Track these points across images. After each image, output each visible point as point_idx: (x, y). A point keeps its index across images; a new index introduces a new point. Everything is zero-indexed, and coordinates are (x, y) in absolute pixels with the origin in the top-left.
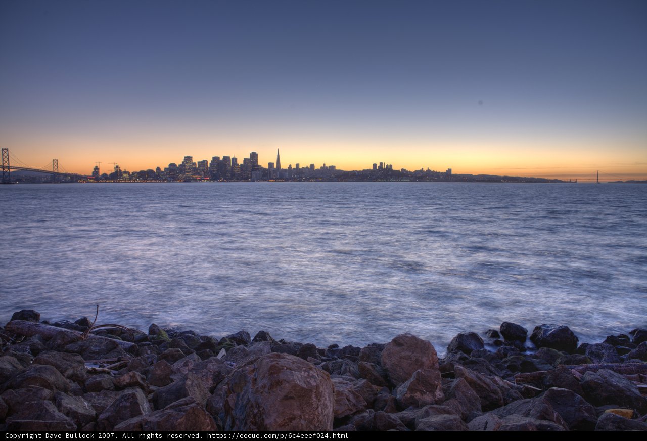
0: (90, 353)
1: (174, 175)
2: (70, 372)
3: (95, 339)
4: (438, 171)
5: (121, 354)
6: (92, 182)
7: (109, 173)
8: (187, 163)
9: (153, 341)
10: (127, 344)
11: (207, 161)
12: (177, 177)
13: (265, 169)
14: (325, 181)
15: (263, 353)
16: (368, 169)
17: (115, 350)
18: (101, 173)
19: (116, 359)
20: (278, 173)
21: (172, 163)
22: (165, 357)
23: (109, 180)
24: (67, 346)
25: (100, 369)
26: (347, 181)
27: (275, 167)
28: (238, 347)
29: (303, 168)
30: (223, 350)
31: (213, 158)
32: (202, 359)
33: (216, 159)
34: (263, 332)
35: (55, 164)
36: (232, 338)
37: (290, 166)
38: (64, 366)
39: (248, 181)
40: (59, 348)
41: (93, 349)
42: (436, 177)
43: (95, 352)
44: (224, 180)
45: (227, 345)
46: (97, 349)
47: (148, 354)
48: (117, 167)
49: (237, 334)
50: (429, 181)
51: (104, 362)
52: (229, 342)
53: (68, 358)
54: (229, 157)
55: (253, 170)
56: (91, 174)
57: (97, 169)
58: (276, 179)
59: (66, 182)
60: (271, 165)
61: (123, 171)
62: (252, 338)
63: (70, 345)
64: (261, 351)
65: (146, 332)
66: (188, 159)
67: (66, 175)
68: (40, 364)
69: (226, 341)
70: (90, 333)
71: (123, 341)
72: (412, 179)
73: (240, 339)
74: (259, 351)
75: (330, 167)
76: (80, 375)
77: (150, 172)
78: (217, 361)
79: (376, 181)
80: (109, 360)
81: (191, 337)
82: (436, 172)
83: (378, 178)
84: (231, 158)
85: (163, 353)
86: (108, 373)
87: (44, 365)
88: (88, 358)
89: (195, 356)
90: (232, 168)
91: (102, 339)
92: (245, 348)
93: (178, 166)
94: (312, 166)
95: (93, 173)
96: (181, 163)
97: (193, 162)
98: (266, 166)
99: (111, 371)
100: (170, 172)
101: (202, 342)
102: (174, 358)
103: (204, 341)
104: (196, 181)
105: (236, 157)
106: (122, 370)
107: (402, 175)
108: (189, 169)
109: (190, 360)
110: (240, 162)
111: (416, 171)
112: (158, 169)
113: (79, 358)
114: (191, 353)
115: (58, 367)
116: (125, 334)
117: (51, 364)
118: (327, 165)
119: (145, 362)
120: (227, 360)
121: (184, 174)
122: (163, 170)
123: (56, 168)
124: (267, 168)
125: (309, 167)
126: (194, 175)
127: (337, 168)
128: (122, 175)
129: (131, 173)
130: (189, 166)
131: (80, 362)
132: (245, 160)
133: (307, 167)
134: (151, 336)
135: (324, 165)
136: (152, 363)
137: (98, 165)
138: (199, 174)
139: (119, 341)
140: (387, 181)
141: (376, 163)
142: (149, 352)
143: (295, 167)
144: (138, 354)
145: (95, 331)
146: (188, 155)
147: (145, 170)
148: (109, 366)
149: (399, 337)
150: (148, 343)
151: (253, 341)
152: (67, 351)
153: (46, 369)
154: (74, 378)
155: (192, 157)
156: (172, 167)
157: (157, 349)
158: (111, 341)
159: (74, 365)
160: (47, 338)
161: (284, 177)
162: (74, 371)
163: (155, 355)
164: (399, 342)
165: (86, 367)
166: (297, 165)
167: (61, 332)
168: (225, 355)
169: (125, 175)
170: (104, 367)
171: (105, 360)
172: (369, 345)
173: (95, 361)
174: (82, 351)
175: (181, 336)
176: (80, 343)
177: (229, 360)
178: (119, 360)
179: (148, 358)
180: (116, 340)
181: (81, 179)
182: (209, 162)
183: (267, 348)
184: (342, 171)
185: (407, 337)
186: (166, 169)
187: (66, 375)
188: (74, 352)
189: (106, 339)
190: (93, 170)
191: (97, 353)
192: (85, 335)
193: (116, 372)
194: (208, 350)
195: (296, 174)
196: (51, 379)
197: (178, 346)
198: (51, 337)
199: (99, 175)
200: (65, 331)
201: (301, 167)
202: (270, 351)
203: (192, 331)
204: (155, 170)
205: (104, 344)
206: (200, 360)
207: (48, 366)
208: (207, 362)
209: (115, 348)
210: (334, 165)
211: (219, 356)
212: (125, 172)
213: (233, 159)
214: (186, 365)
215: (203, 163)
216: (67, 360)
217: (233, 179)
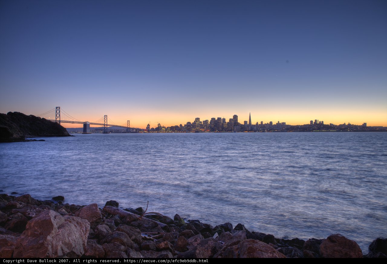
0: (144, 228)
1: (190, 128)
2: (134, 237)
3: (146, 220)
4: (356, 125)
5: (160, 230)
6: (146, 133)
7: (155, 128)
8: (197, 122)
9: (176, 224)
10: (163, 225)
11: (208, 120)
12: (191, 130)
13: (242, 125)
14: (279, 132)
15: (241, 238)
16: (307, 124)
17: (156, 228)
18: (150, 128)
19: (157, 233)
20: (250, 127)
21: (189, 122)
22: (184, 234)
23: (155, 131)
24: (132, 222)
25: (148, 237)
26: (293, 132)
27: (248, 123)
28: (226, 233)
29: (265, 124)
30: (217, 233)
31: (212, 118)
32: (205, 239)
33: (213, 119)
34: (241, 224)
35: (128, 123)
36: (222, 226)
37: (257, 123)
38: (131, 234)
39: (232, 132)
40: (128, 223)
41: (145, 226)
42: (355, 129)
43: (146, 228)
44: (218, 131)
45: (219, 230)
46: (147, 226)
47: (174, 232)
48: (159, 124)
49: (225, 224)
50: (350, 131)
51: (150, 234)
52: (220, 229)
53: (133, 229)
54: (221, 118)
55: (234, 125)
56: (146, 128)
57: (149, 125)
58: (249, 131)
59: (133, 132)
60: (245, 122)
61: (162, 126)
62: (234, 228)
63: (133, 222)
64: (240, 236)
65: (173, 219)
66: (198, 119)
67: (133, 129)
68: (119, 231)
69: (218, 228)
70: (144, 216)
71: (160, 223)
72: (338, 130)
73: (226, 227)
74: (239, 236)
75: (282, 123)
76: (139, 240)
77: (176, 127)
78: (213, 239)
79: (313, 132)
80: (153, 233)
81: (198, 224)
82: (355, 125)
83: (314, 129)
84: (222, 118)
85: (183, 232)
86: (153, 240)
87: (122, 232)
88: (143, 231)
89: (201, 236)
90: (223, 124)
91: (149, 220)
92: (230, 233)
93: (192, 123)
94: (271, 123)
95: (147, 127)
96: (194, 122)
97: (200, 121)
98: (243, 123)
99: (154, 240)
100: (187, 127)
101: (204, 227)
102: (189, 236)
103: (205, 227)
104: (202, 132)
105: (224, 118)
106: (160, 239)
107: (331, 128)
108: (198, 125)
109: (198, 238)
110: (227, 121)
111: (340, 125)
112: (181, 125)
113: (138, 230)
114: (199, 234)
115: (128, 234)
116: (162, 219)
117: (125, 232)
118: (280, 122)
119: (173, 237)
120: (219, 240)
121: (195, 128)
122: (183, 125)
123: (129, 125)
124: (243, 124)
125: (269, 123)
126: (200, 128)
127: (286, 124)
128: (162, 129)
129: (166, 128)
130: (198, 123)
131: (139, 232)
132: (230, 120)
133: (268, 123)
134: (176, 221)
135: (279, 122)
136: (176, 237)
137: (149, 123)
138: (203, 128)
139: (158, 222)
140: (320, 132)
141: (312, 120)
142: (174, 230)
143: (260, 123)
144: (168, 231)
145: (146, 216)
146: (197, 117)
147: (174, 126)
148: (153, 236)
149: (333, 236)
150: (173, 225)
151: (234, 229)
152: (132, 225)
153: (123, 234)
154: (135, 240)
155: (199, 118)
156: (188, 124)
157: (179, 229)
158: (154, 222)
159: (136, 234)
160: (122, 217)
161: (254, 130)
162: (135, 237)
163: (178, 233)
164: (332, 239)
165: (141, 235)
166: (262, 122)
167: (129, 214)
168: (217, 237)
169: (163, 129)
170: (151, 237)
171: (151, 233)
172: (310, 239)
173: (146, 233)
174: (139, 226)
175: (192, 222)
176: (138, 221)
177: (221, 240)
178: (159, 233)
179: (174, 234)
180: (157, 222)
181: (140, 131)
182: (209, 121)
183: (244, 235)
184: (290, 125)
185: (338, 237)
186: (185, 125)
187: (131, 239)
188: (135, 226)
189: (152, 221)
190: (147, 126)
191: (147, 228)
192: (141, 217)
193: (157, 240)
194: (208, 233)
195: (261, 128)
196: (125, 240)
197: (191, 228)
198: (124, 217)
199: (149, 129)
200: (131, 214)
201: (264, 123)
202: (246, 237)
203: (198, 220)
204: (179, 126)
205: (151, 223)
206: (204, 239)
207: (124, 233)
208: (208, 240)
209: (156, 226)
210: (285, 122)
211: (215, 237)
212: (163, 127)
213: (223, 119)
214: (196, 241)
215: (206, 121)
216: (132, 231)
217: (223, 131)
